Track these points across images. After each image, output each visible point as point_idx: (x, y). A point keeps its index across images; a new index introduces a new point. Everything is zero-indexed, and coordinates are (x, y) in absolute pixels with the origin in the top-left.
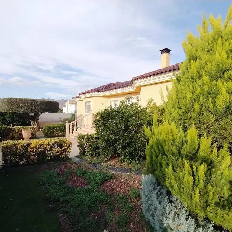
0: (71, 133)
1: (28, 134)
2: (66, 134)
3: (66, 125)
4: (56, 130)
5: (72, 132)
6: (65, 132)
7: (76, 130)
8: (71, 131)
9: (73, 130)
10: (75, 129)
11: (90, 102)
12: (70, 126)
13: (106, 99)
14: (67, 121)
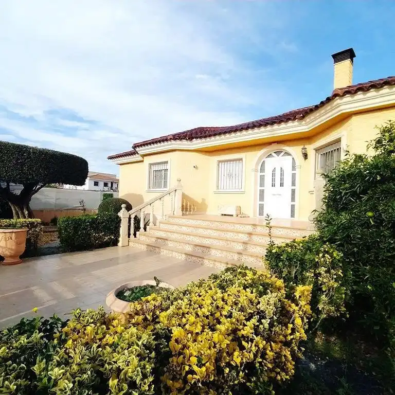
0: (132, 236)
1: (18, 244)
2: (120, 239)
3: (120, 214)
4: (97, 229)
5: (135, 235)
6: (119, 235)
7: (145, 229)
8: (132, 232)
9: (137, 228)
10: (142, 225)
11: (167, 162)
12: (130, 218)
13: (207, 157)
14: (123, 206)
